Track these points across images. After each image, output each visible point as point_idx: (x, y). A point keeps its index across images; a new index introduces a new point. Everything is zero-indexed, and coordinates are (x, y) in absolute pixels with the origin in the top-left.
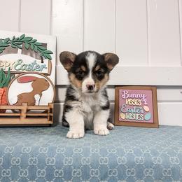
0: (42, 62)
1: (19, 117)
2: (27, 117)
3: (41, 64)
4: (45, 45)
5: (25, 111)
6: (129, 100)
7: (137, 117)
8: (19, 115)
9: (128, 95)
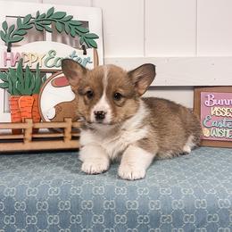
0: (85, 53)
2: (73, 138)
3: (83, 57)
4: (85, 24)
6: (216, 109)
9: (214, 101)
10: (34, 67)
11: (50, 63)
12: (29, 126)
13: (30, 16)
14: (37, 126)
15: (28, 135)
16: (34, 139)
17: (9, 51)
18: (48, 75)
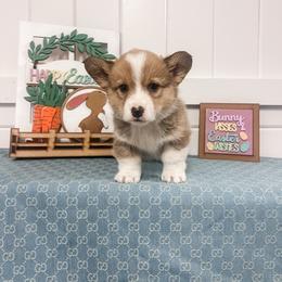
1: (81, 148)
2: (91, 147)
5: (88, 140)
6: (220, 124)
7: (229, 148)
8: (80, 144)
9: (219, 117)
10: (60, 82)
11: (71, 80)
12: (52, 135)
13: (54, 37)
14: (59, 135)
15: (51, 144)
16: (56, 148)
17: (35, 67)
18: (70, 91)
